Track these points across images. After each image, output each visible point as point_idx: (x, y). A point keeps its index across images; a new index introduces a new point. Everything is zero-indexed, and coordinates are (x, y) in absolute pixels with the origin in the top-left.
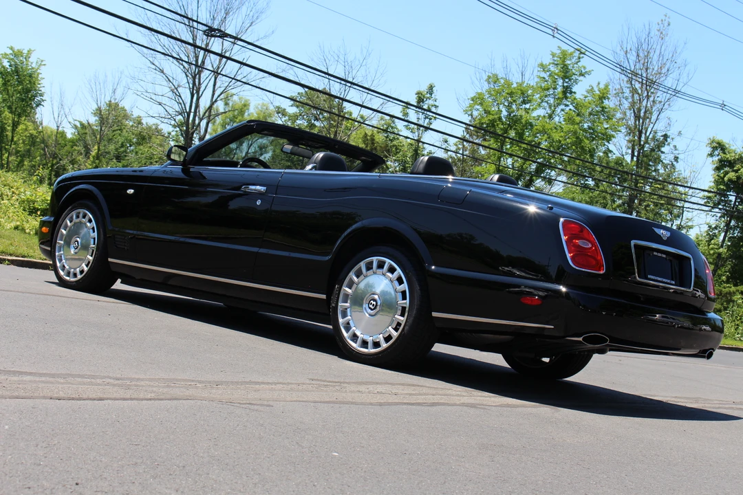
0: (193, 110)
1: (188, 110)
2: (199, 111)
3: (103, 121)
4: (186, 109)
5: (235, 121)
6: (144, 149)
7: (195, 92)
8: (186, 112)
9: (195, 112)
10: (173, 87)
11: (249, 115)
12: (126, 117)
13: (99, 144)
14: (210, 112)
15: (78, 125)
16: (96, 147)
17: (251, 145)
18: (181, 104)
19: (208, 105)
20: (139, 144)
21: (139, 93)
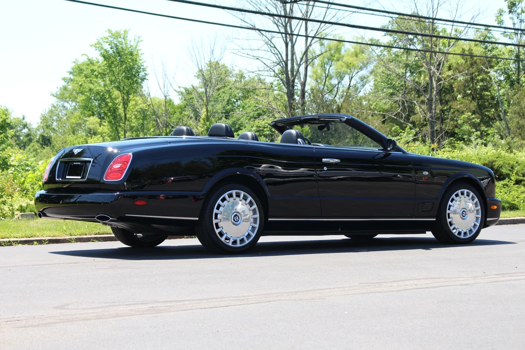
0: (290, 58)
1: (285, 59)
2: (296, 58)
3: (206, 83)
4: (283, 59)
5: (333, 60)
6: (251, 101)
7: (288, 40)
8: (283, 61)
9: (292, 60)
10: (267, 40)
11: (345, 51)
12: (227, 73)
13: (207, 106)
14: (307, 56)
15: (184, 91)
16: (204, 110)
17: (352, 78)
18: (277, 54)
19: (304, 50)
20: (245, 97)
21: (236, 52)
